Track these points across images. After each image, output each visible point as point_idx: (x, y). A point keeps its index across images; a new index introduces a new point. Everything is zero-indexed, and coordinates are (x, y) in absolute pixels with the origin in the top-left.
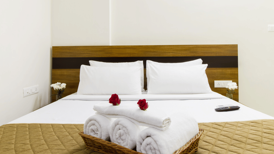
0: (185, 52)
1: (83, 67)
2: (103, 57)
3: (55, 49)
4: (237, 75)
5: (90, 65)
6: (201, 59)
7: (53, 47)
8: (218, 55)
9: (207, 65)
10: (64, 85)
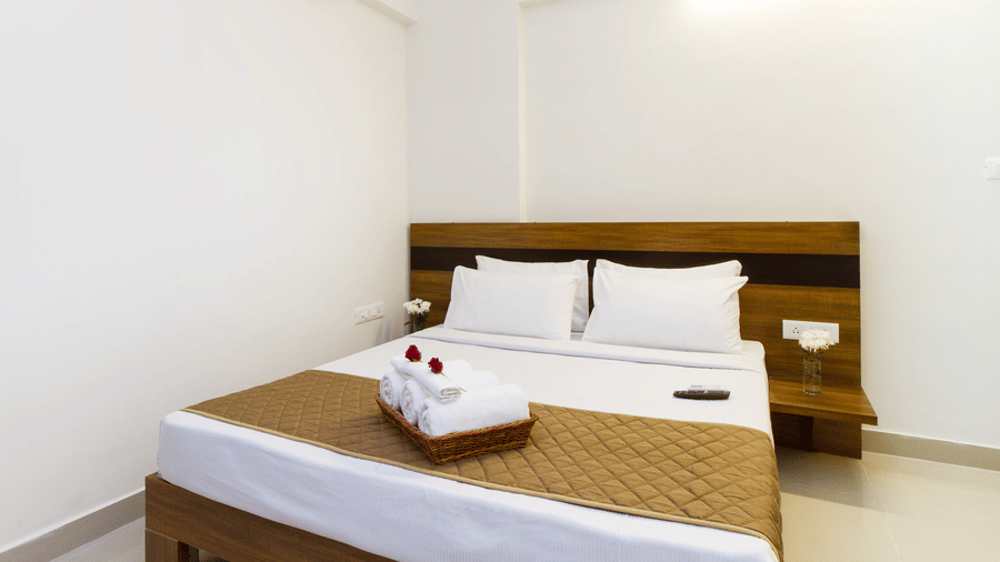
0: (698, 241)
1: (460, 271)
2: (505, 247)
3: (416, 230)
4: (857, 308)
5: (476, 268)
6: (736, 262)
7: (412, 225)
8: (793, 250)
9: (746, 279)
10: (426, 306)
